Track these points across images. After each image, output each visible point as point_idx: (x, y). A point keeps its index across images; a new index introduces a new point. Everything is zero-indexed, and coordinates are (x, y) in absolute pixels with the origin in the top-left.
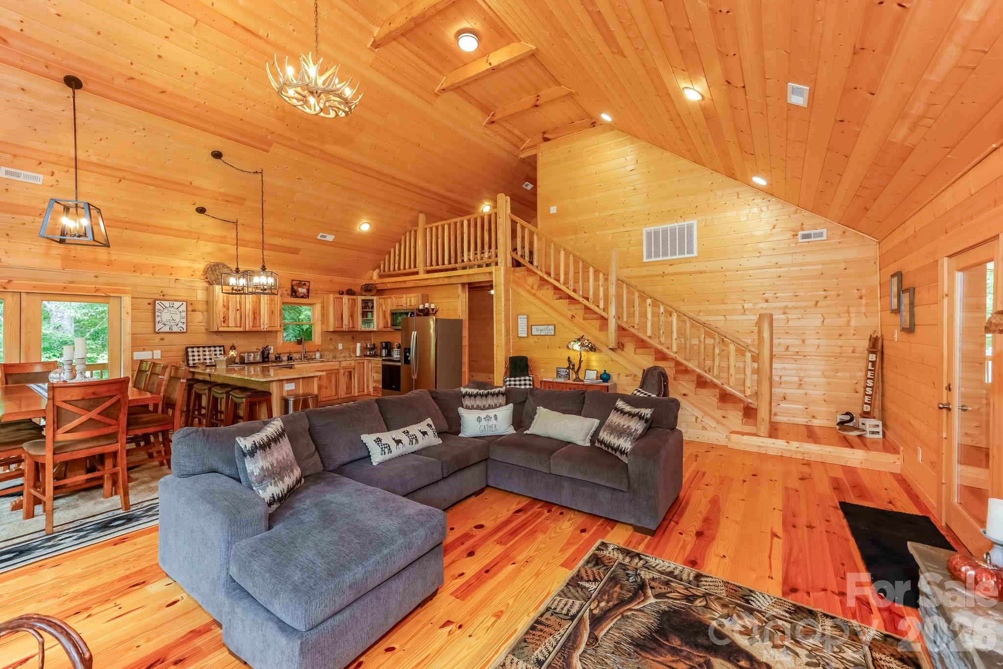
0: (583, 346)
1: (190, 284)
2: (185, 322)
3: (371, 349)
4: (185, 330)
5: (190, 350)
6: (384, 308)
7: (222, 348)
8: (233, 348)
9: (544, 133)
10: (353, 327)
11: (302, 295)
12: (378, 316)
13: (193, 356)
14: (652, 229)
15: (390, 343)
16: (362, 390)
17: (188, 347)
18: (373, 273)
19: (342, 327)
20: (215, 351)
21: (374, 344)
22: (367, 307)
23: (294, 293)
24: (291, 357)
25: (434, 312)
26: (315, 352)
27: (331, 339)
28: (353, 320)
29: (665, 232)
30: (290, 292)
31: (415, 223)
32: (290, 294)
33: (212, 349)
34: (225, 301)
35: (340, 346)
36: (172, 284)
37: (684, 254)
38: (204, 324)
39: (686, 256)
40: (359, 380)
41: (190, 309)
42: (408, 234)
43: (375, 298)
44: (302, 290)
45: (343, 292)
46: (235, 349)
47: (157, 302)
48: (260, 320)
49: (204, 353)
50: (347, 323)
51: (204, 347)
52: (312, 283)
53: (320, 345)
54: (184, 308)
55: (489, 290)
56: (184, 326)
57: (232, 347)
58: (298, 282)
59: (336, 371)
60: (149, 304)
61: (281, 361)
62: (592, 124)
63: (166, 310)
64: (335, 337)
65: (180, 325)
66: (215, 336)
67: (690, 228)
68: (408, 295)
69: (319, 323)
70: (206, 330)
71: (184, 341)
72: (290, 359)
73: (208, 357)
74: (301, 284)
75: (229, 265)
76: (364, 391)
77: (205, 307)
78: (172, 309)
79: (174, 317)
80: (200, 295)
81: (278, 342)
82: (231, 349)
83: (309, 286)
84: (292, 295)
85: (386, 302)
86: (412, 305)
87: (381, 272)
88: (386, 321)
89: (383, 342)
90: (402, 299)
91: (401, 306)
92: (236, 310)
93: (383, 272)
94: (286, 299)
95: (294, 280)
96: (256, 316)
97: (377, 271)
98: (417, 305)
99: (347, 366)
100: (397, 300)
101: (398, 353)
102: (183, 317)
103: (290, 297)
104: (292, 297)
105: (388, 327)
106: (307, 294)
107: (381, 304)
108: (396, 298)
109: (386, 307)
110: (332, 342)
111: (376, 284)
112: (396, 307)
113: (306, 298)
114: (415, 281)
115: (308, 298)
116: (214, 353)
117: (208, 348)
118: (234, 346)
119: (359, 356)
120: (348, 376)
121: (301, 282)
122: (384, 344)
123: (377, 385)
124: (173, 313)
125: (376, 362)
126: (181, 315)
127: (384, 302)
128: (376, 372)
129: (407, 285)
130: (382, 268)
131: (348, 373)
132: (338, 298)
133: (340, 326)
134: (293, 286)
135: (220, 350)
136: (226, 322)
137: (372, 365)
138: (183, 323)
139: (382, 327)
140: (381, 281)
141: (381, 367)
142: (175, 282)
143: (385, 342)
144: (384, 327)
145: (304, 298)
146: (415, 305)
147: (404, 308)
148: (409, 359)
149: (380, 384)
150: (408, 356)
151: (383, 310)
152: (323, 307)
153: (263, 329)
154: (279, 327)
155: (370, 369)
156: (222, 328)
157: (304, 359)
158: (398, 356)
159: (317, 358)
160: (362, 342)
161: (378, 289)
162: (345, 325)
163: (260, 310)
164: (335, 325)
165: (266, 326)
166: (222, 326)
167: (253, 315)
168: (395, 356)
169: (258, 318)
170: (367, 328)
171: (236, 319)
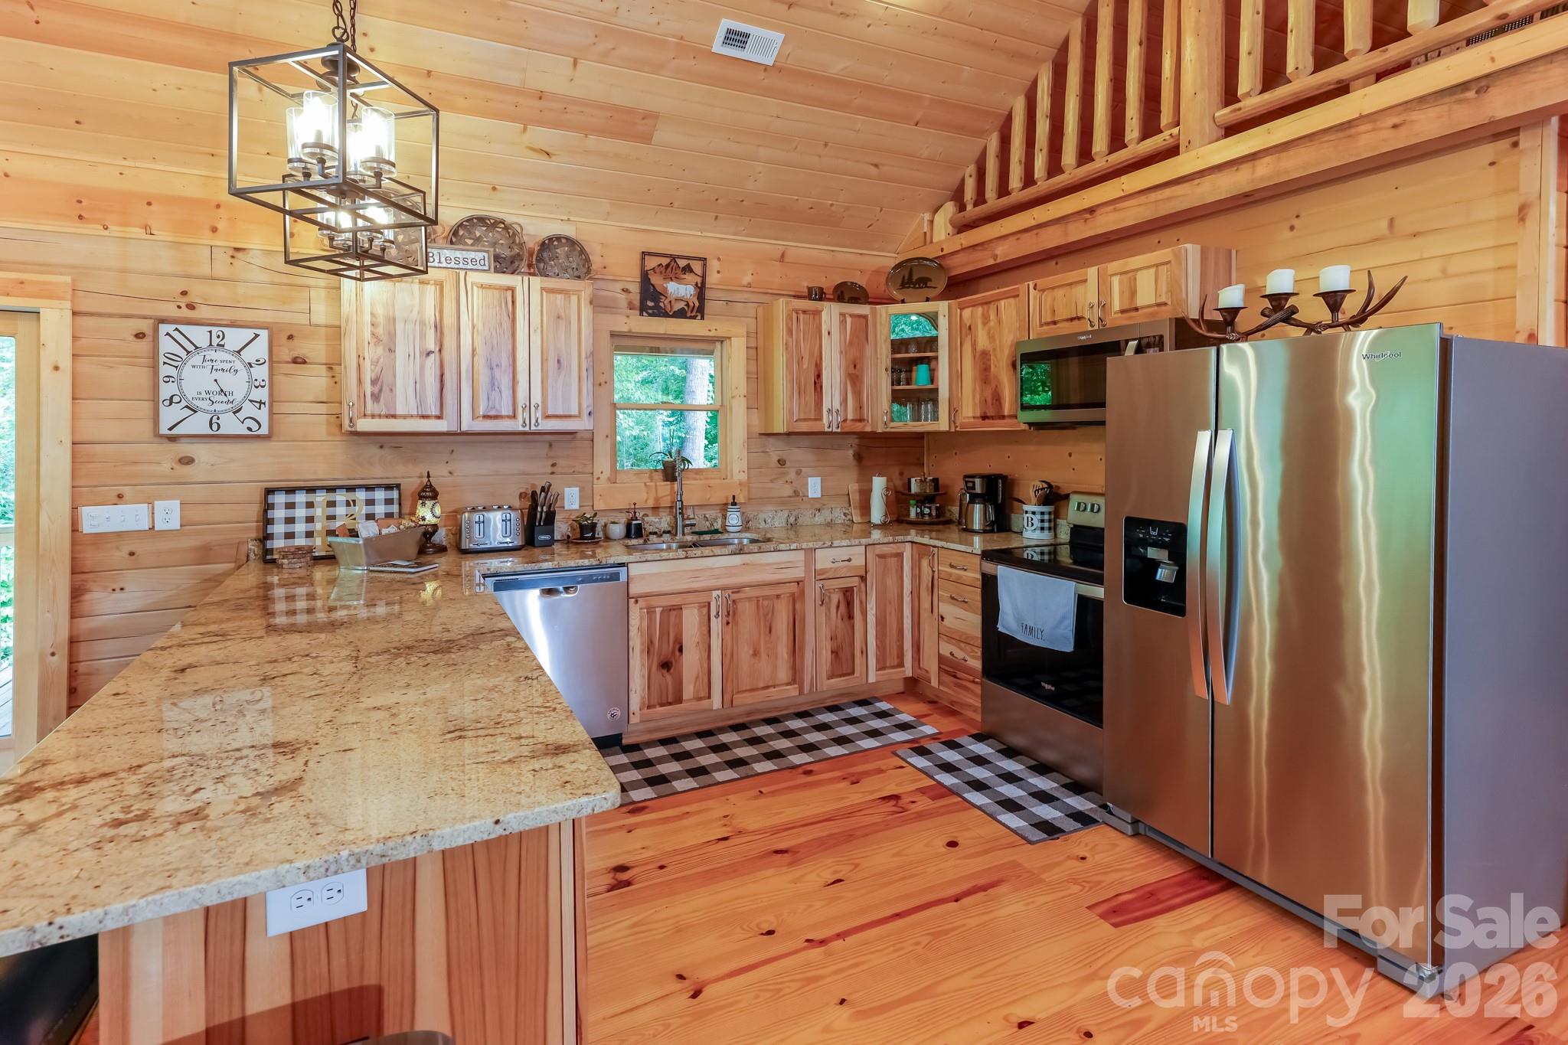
2: (265, 398)
3: (924, 500)
4: (264, 430)
5: (278, 499)
6: (983, 341)
7: (395, 494)
8: (428, 493)
11: (679, 306)
12: (956, 376)
13: (289, 521)
15: (1004, 478)
16: (892, 660)
17: (270, 491)
18: (932, 222)
19: (819, 418)
20: (370, 503)
21: (936, 481)
22: (915, 344)
23: (651, 301)
24: (640, 527)
25: (1347, 314)
27: (781, 462)
28: (858, 394)
30: (636, 298)
32: (637, 303)
33: (361, 495)
34: (380, 318)
35: (814, 487)
36: (223, 266)
38: (322, 408)
40: (881, 622)
41: (285, 353)
43: (942, 309)
44: (680, 290)
45: (821, 291)
46: (434, 496)
47: (164, 328)
48: (514, 391)
49: (330, 511)
50: (837, 405)
51: (330, 490)
52: (714, 265)
53: (739, 484)
54: (260, 349)
56: (263, 415)
57: (423, 489)
58: (665, 261)
59: (794, 588)
60: (140, 336)
61: (596, 540)
63: (197, 359)
64: (798, 455)
65: (249, 410)
66: (372, 451)
68: (1114, 266)
69: (740, 406)
70: (333, 428)
71: (261, 467)
72: (634, 530)
73: (341, 526)
74: (675, 267)
76: (901, 665)
77: (336, 347)
78: (220, 355)
79: (227, 381)
80: (321, 306)
81: (597, 473)
82: (421, 498)
83: (704, 277)
84: (643, 309)
85: (993, 316)
86: (1140, 302)
87: (969, 207)
88: (993, 394)
89: (973, 476)
90: (1073, 290)
91: (1072, 319)
92: (420, 356)
93: (975, 205)
94: (628, 317)
95: (650, 254)
96: (498, 375)
97: (950, 208)
98: (1170, 303)
99: (836, 570)
100: (1048, 297)
101: (1042, 521)
102: (257, 384)
103: (638, 312)
104: (645, 314)
105: (1003, 417)
106: (697, 304)
107: (970, 328)
108: (1043, 291)
109: (992, 338)
110: (786, 473)
111: (943, 256)
112: (1045, 328)
113: (694, 318)
114: (1153, 196)
115: (702, 318)
116: (364, 512)
117: (344, 491)
118: (431, 485)
119: (882, 526)
120: (838, 607)
121: (675, 262)
122: (978, 481)
123: (960, 654)
124: (223, 370)
125: (958, 560)
126: (250, 374)
127: (986, 319)
128: (952, 598)
129: (1106, 223)
130: (969, 193)
131: (841, 595)
132: (805, 312)
133: (813, 417)
134: (647, 274)
135: (389, 502)
136: (382, 399)
137: (936, 569)
138: (258, 405)
139: (974, 418)
140: (964, 242)
141: (979, 583)
142: (231, 260)
143: (982, 477)
144: (984, 417)
145: (687, 318)
146: (1158, 305)
147: (1092, 326)
148: (1163, 574)
149: (973, 651)
150: (1155, 564)
151: (980, 348)
152: (753, 349)
153: (525, 425)
154: (585, 417)
155: (926, 579)
156: (368, 420)
157: (683, 533)
158: (1047, 536)
159: (729, 529)
160: (900, 473)
161: (953, 273)
162: (831, 412)
163: (512, 356)
164: (791, 411)
165: (534, 415)
166: (369, 412)
167: (487, 371)
168: (1034, 536)
169: (504, 383)
170: (912, 421)
171: (423, 385)
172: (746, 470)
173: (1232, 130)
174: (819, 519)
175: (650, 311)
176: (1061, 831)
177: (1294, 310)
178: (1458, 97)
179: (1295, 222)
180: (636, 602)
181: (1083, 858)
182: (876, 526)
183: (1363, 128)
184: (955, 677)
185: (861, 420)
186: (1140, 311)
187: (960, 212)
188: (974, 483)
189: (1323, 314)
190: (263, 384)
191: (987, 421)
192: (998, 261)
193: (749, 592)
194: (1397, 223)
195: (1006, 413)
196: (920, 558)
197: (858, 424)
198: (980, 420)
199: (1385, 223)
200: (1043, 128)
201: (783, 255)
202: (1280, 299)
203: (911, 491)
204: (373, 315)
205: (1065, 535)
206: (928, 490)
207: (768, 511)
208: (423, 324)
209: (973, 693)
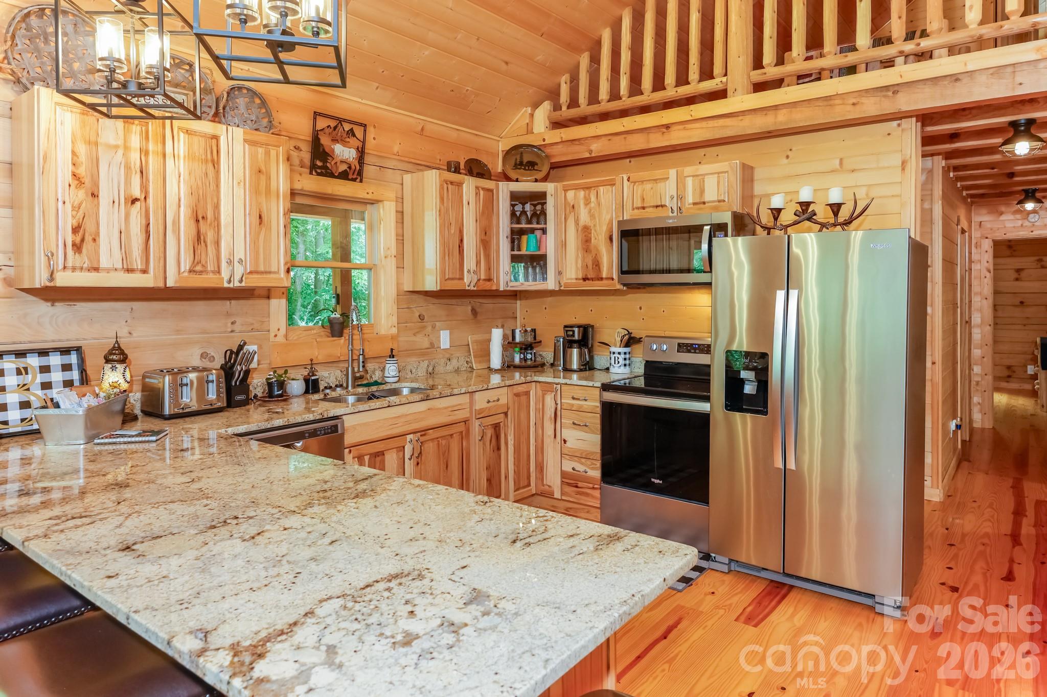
3: (526, 347)
6: (584, 218)
7: (73, 359)
8: (115, 355)
11: (343, 167)
12: (562, 245)
15: (592, 327)
16: (524, 482)
18: (532, 115)
19: (462, 279)
20: (45, 370)
22: (529, 217)
23: (319, 161)
24: (316, 383)
26: (382, 361)
27: (421, 317)
28: (488, 257)
30: (306, 156)
32: (307, 162)
33: (34, 362)
34: (83, 157)
35: (445, 339)
43: (549, 187)
44: (344, 154)
45: (458, 166)
46: (124, 359)
48: (217, 243)
50: (473, 267)
52: (371, 132)
53: (393, 338)
57: (111, 352)
58: (333, 123)
59: (461, 427)
61: (284, 397)
64: (433, 309)
66: (43, 309)
68: (688, 170)
69: (391, 264)
72: (312, 386)
74: (341, 130)
76: (529, 485)
81: (273, 330)
82: (108, 361)
83: (364, 142)
84: (313, 168)
85: (593, 199)
86: (706, 199)
87: (564, 108)
88: (592, 260)
89: (572, 327)
90: (659, 184)
91: (657, 206)
92: (125, 203)
93: (568, 107)
94: (301, 174)
95: (320, 114)
96: (203, 229)
97: (547, 106)
98: (726, 200)
99: (489, 408)
100: (639, 189)
101: (625, 359)
103: (308, 171)
104: (314, 173)
105: (602, 279)
106: (358, 168)
107: (573, 207)
108: (635, 183)
109: (592, 216)
110: (424, 327)
111: (545, 146)
112: (636, 211)
113: (354, 180)
114: (711, 123)
115: (361, 181)
116: (38, 381)
117: (13, 358)
118: (119, 348)
119: (502, 372)
120: (491, 441)
121: (342, 125)
122: (576, 330)
123: (580, 468)
125: (578, 393)
127: (587, 202)
128: (574, 424)
129: (677, 137)
130: (564, 97)
131: (493, 430)
132: (452, 183)
133: (458, 277)
134: (318, 134)
135: (66, 368)
136: (84, 250)
137: (559, 402)
139: (576, 279)
140: (564, 137)
141: (599, 410)
143: (579, 327)
144: (585, 279)
145: (349, 180)
146: (719, 201)
147: (672, 213)
148: (749, 389)
149: (593, 464)
150: (745, 383)
151: (582, 223)
152: (401, 213)
153: (229, 282)
154: (282, 274)
155: (549, 412)
156: (68, 273)
157: (354, 387)
158: (627, 370)
159: (388, 380)
160: (510, 324)
161: (553, 161)
162: (469, 271)
163: (217, 207)
164: (443, 272)
165: (239, 271)
166: (70, 264)
167: (193, 223)
168: (619, 373)
169: (210, 236)
170: (523, 281)
171: (128, 237)
172: (396, 325)
173: (759, 87)
174: (450, 368)
175: (319, 171)
176: (691, 579)
177: (813, 213)
178: (884, 93)
179: (789, 153)
180: (350, 451)
181: (713, 593)
182: (497, 371)
183: (837, 102)
184: (577, 487)
185: (489, 280)
186: (707, 204)
187: (554, 110)
188: (574, 331)
189: (830, 217)
191: (587, 281)
192: (593, 155)
193: (432, 434)
194: (845, 162)
195: (604, 276)
196: (544, 395)
197: (488, 283)
198: (582, 281)
199: (837, 162)
200: (626, 57)
201: (422, 129)
202: (805, 205)
203: (518, 339)
204: (74, 153)
205: (640, 369)
206: (530, 339)
207: (412, 362)
208: (128, 168)
209: (593, 497)
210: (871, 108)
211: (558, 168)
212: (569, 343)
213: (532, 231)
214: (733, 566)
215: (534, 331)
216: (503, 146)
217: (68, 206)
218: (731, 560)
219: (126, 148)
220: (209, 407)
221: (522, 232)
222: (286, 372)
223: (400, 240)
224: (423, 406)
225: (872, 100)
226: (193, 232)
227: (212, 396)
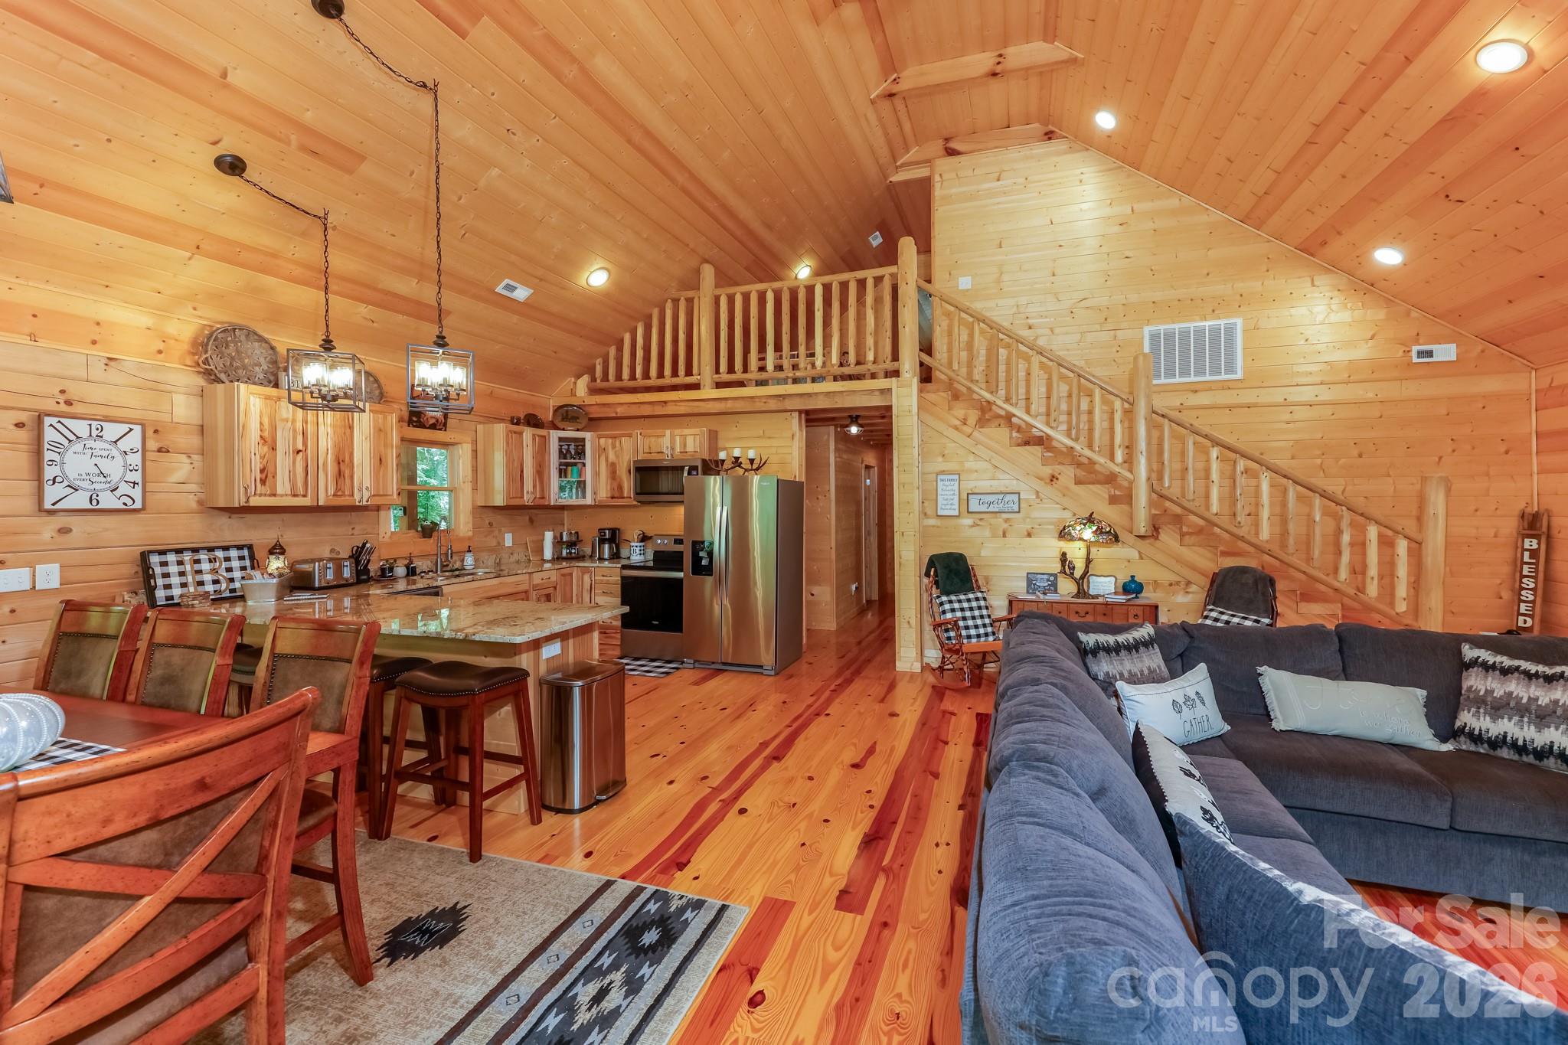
0: (1102, 533)
1: (151, 376)
2: (139, 480)
3: (571, 544)
4: (138, 505)
5: (155, 559)
6: (612, 457)
7: (246, 552)
8: (277, 549)
9: (947, 140)
10: (543, 498)
11: (432, 421)
12: (596, 474)
13: (166, 575)
14: (1162, 328)
15: (619, 530)
17: (147, 554)
18: (575, 383)
19: (522, 497)
20: (227, 559)
22: (572, 454)
23: (415, 417)
24: (414, 569)
25: (755, 467)
26: (461, 554)
27: (490, 524)
28: (542, 482)
29: (1184, 335)
30: (406, 415)
31: (692, 282)
32: (407, 418)
33: (220, 554)
34: (266, 426)
35: (508, 539)
36: (97, 371)
37: (1220, 373)
38: (193, 487)
39: (1223, 377)
41: (152, 445)
42: (669, 305)
43: (588, 436)
45: (519, 419)
46: (283, 552)
47: (47, 421)
48: (352, 477)
49: (197, 567)
50: (531, 489)
51: (195, 550)
53: (469, 538)
54: (134, 440)
55: (847, 426)
56: (137, 493)
57: (274, 548)
60: (21, 426)
61: (394, 579)
62: (1046, 134)
63: (78, 447)
64: (498, 518)
65: (124, 488)
66: (224, 520)
67: (1230, 331)
68: (677, 432)
69: (468, 487)
70: (200, 503)
71: (135, 534)
72: (411, 572)
73: (207, 578)
75: (266, 336)
77: (195, 441)
78: (99, 444)
79: (106, 466)
80: (183, 408)
81: (384, 534)
82: (271, 553)
84: (410, 422)
85: (618, 445)
86: (688, 449)
87: (598, 381)
88: (617, 485)
89: (604, 529)
90: (660, 438)
91: (658, 453)
92: (293, 453)
93: (602, 381)
94: (405, 428)
96: (342, 468)
97: (586, 377)
98: (698, 451)
99: (542, 584)
100: (647, 440)
101: (641, 550)
102: (131, 468)
103: (407, 424)
104: (412, 426)
105: (623, 498)
106: (443, 421)
107: (605, 448)
108: (645, 435)
109: (617, 456)
110: (492, 532)
111: (584, 405)
112: (647, 454)
113: (440, 429)
114: (691, 404)
115: (446, 430)
116: (223, 566)
117: (206, 552)
118: (280, 545)
119: (553, 561)
122: (607, 531)
124: (101, 456)
125: (607, 572)
126: (125, 460)
127: (614, 446)
128: (603, 592)
129: (671, 409)
130: (599, 374)
131: (546, 598)
132: (515, 432)
133: (519, 496)
135: (241, 558)
136: (267, 483)
137: (594, 578)
138: (132, 485)
139: (606, 497)
140: (598, 400)
141: (620, 580)
142: (105, 367)
143: (609, 529)
144: (612, 498)
145: (438, 429)
146: (695, 451)
147: (667, 457)
148: (704, 562)
150: (701, 558)
151: (610, 460)
152: (475, 452)
153: (360, 502)
154: (395, 496)
155: (587, 586)
156: (257, 497)
157: (442, 571)
158: (642, 558)
159: (466, 567)
160: (559, 529)
161: (591, 416)
162: (528, 492)
163: (351, 454)
164: (508, 493)
165: (366, 494)
166: (258, 492)
167: (336, 465)
168: (636, 558)
169: (347, 473)
170: (570, 498)
171: (295, 474)
172: (472, 529)
173: (719, 385)
174: (512, 558)
175: (415, 424)
176: (670, 673)
177: (741, 463)
178: (779, 399)
179: (737, 424)
182: (549, 561)
184: (606, 633)
186: (688, 453)
187: (591, 382)
188: (605, 533)
189: (749, 466)
190: (136, 468)
191: (614, 499)
192: (618, 415)
195: (625, 495)
196: (583, 575)
197: (542, 500)
198: (610, 499)
199: (762, 432)
200: (640, 353)
202: (737, 458)
203: (565, 539)
204: (261, 424)
205: (650, 556)
206: (574, 539)
207: (484, 556)
208: (295, 431)
209: (616, 638)
210: (773, 405)
211: (593, 422)
212: (602, 541)
213: (575, 464)
214: (697, 665)
215: (577, 533)
216: (553, 403)
217: (258, 456)
218: (695, 661)
219: (294, 421)
220: (344, 582)
221: (568, 465)
222: (395, 561)
223: (475, 470)
224: (496, 581)
225: (775, 401)
226: (337, 469)
227: (347, 573)
